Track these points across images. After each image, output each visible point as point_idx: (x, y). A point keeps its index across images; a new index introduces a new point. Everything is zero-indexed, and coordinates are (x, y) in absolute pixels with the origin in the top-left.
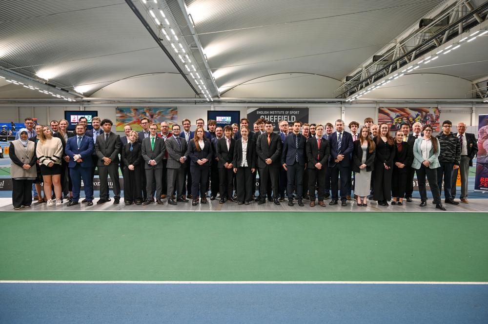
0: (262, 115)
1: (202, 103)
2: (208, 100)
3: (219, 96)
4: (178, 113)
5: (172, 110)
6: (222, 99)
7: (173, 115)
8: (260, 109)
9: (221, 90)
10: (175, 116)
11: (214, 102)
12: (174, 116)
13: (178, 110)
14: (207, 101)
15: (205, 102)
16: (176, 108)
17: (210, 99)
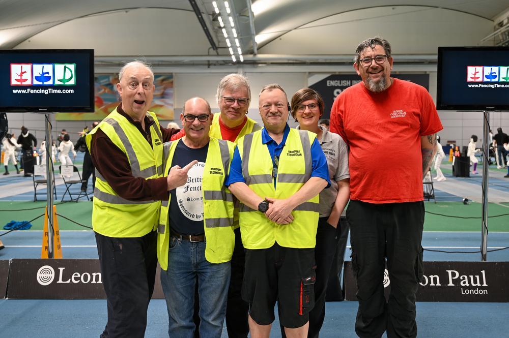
0: (338, 87)
1: (221, 65)
2: (234, 60)
3: (256, 51)
4: (175, 84)
5: (163, 80)
6: (260, 56)
7: (165, 89)
8: (334, 77)
9: (260, 38)
10: (169, 91)
11: (246, 62)
12: (166, 91)
13: (175, 80)
14: (231, 62)
15: (227, 63)
16: (170, 76)
17: (238, 58)
